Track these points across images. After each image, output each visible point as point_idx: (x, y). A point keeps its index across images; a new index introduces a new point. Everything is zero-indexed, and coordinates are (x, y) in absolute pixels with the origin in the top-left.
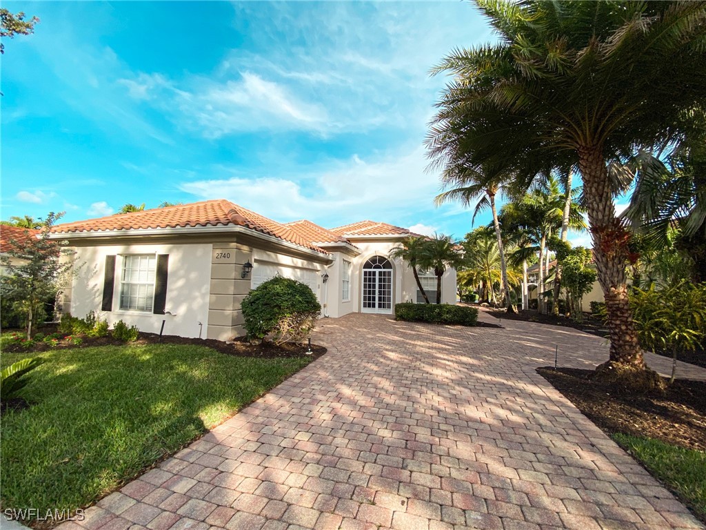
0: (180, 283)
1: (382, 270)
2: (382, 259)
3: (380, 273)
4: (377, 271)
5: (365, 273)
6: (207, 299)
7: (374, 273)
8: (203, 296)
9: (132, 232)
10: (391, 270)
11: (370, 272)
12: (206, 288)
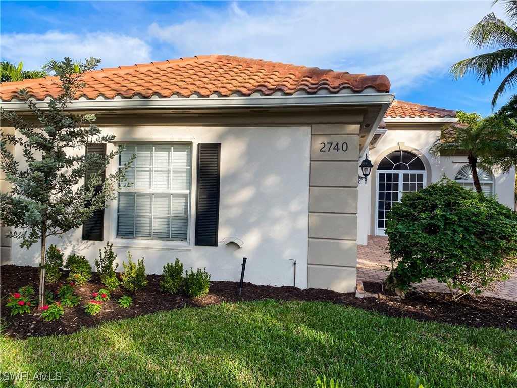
0: (245, 194)
1: (409, 172)
2: (408, 155)
3: (405, 176)
4: (401, 173)
5: (382, 176)
6: (303, 222)
7: (396, 176)
8: (294, 216)
9: (158, 103)
10: (424, 173)
11: (389, 176)
12: (300, 203)
